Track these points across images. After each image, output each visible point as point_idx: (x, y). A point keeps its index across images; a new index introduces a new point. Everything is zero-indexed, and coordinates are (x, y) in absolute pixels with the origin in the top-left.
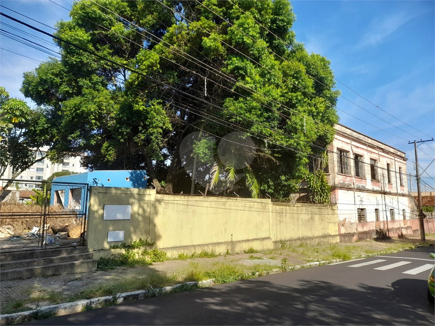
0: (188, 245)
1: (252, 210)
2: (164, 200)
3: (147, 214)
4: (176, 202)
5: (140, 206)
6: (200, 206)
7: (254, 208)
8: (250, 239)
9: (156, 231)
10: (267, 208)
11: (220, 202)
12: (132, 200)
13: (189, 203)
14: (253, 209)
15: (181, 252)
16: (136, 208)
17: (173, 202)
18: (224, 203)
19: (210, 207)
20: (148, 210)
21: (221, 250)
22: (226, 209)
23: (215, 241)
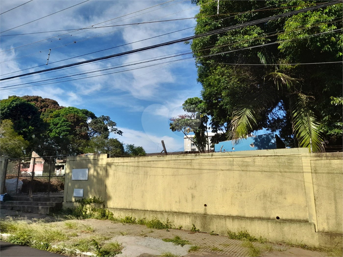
0: (139, 209)
1: (248, 169)
2: (114, 163)
3: (100, 177)
4: (125, 164)
5: (95, 170)
6: (153, 167)
7: (254, 166)
8: (247, 215)
9: (107, 191)
10: (294, 164)
11: (182, 161)
12: (90, 165)
13: (140, 164)
14: (251, 168)
15: (130, 215)
16: (92, 171)
17: (122, 164)
18: (190, 161)
19: (167, 168)
20: (101, 173)
21: (186, 223)
22: (194, 169)
23: (174, 210)
